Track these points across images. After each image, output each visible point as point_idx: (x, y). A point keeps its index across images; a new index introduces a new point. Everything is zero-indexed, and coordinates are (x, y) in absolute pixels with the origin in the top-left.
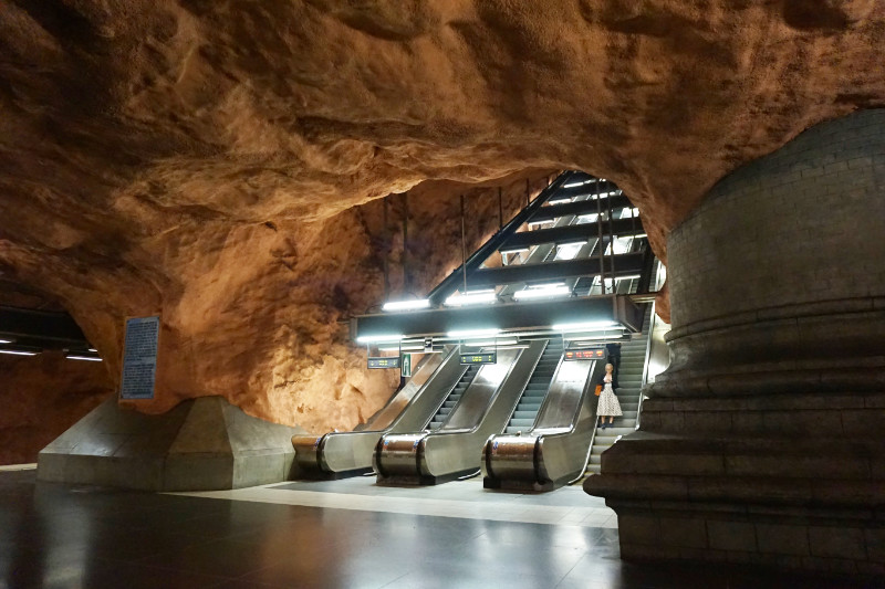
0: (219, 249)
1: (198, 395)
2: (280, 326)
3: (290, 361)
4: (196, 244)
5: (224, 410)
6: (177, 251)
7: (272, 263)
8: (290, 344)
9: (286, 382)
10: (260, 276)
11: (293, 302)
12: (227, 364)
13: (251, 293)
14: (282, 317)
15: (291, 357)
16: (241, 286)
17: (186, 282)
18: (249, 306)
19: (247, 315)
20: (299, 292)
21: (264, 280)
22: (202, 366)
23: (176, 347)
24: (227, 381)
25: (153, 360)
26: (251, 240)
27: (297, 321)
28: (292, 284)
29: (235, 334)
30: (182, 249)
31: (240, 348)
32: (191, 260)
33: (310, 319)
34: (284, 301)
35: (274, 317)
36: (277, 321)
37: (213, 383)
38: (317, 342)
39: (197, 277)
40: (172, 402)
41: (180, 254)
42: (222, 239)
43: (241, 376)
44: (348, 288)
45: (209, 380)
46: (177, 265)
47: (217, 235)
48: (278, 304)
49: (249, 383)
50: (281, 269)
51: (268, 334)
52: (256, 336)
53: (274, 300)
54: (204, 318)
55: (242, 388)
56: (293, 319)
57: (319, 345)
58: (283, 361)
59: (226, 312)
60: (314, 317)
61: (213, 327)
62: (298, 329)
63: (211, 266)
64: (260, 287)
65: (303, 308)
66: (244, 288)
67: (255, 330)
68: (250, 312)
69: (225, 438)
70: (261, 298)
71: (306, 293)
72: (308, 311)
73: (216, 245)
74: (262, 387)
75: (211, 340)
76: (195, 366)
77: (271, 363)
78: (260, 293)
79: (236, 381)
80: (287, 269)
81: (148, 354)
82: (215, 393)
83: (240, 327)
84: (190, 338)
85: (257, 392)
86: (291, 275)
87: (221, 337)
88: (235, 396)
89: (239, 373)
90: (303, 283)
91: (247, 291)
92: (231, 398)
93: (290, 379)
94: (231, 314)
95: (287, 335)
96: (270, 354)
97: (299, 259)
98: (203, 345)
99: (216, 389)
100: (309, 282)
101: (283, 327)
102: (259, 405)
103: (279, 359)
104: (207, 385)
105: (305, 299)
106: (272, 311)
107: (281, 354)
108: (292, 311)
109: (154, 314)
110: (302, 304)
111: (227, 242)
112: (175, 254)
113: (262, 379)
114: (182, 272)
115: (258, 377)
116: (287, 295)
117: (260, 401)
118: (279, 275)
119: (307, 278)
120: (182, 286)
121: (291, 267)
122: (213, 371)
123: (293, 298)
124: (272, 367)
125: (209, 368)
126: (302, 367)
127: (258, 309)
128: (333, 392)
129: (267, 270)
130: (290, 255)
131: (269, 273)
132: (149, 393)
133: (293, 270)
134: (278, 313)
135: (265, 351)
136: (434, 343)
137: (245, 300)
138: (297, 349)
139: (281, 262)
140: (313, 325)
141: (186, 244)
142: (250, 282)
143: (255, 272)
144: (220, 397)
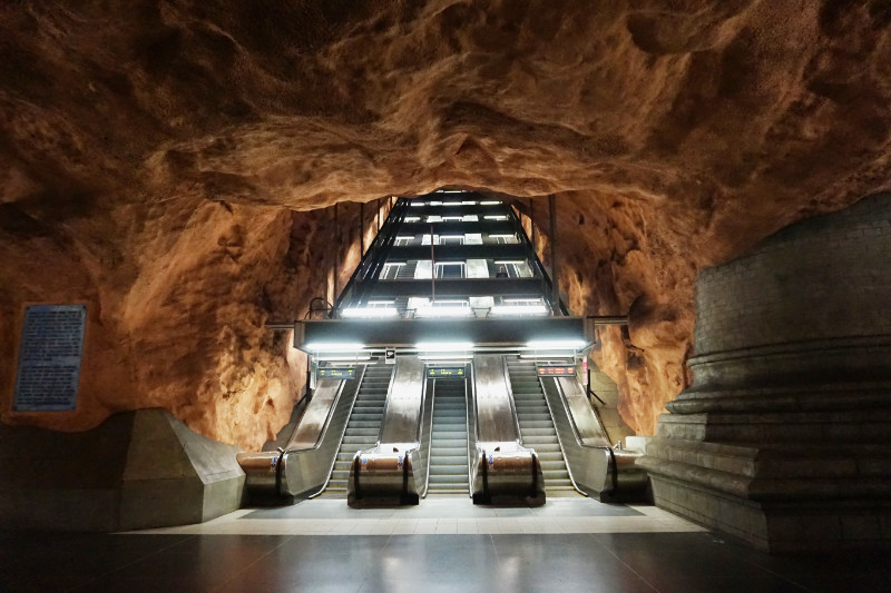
0: (181, 228)
1: (138, 406)
2: (222, 327)
3: (233, 367)
4: (161, 219)
5: (173, 425)
6: (142, 226)
7: (214, 252)
8: (232, 348)
9: (229, 392)
10: (201, 266)
11: (235, 300)
12: (171, 368)
13: (190, 284)
14: (223, 316)
15: (234, 363)
16: (179, 277)
17: (142, 265)
18: (188, 300)
19: (186, 311)
20: (240, 287)
21: (204, 271)
22: (144, 371)
23: (111, 346)
24: (171, 390)
25: (72, 361)
26: (209, 223)
27: (236, 322)
28: (235, 279)
29: (174, 334)
30: (148, 224)
31: (182, 351)
32: (154, 238)
33: (247, 320)
34: (225, 297)
35: (214, 316)
36: (219, 320)
37: (158, 392)
38: (250, 348)
39: (154, 260)
40: (100, 415)
41: (145, 230)
42: (186, 217)
43: (188, 384)
44: (271, 288)
45: (153, 388)
46: (138, 243)
47: (182, 212)
48: (220, 300)
49: (198, 393)
50: (225, 260)
51: (209, 335)
52: (198, 336)
53: (215, 295)
54: (144, 311)
55: (189, 399)
56: (233, 319)
57: (252, 350)
58: (227, 367)
59: (164, 305)
60: (250, 318)
61: (151, 323)
62: (237, 331)
63: (168, 249)
64: (200, 279)
65: (243, 307)
66: (183, 278)
67: (195, 330)
68: (188, 307)
69: (185, 461)
70: (198, 292)
71: (246, 291)
72: (245, 311)
73: (178, 223)
74: (211, 398)
75: (150, 338)
76: (136, 371)
77: (218, 370)
78: (200, 285)
79: (183, 390)
80: (231, 260)
81: (66, 350)
82: (157, 404)
83: (179, 325)
84: (128, 335)
85: (206, 403)
86: (234, 268)
87: (159, 337)
88: (178, 409)
89: (186, 380)
90: (245, 279)
91: (186, 282)
92: (174, 412)
93: (232, 390)
94: (169, 308)
95: (228, 337)
96: (216, 359)
97: (245, 250)
98: (141, 344)
99: (159, 399)
100: (250, 277)
101: (225, 327)
102: (207, 419)
103: (223, 364)
104: (150, 394)
105: (245, 297)
106: (213, 307)
107: (225, 359)
108: (233, 308)
109: (76, 301)
110: (241, 302)
111: (190, 222)
112: (140, 229)
113: (211, 389)
114: (142, 252)
115: (208, 386)
116: (228, 292)
117: (208, 415)
118: (222, 267)
119: (248, 273)
120: (137, 268)
121: (235, 257)
122: (157, 377)
123: (235, 295)
124: (219, 375)
125: (151, 373)
126: (243, 376)
127: (196, 305)
128: (253, 405)
129: (208, 260)
130: (234, 245)
131: (212, 263)
132: (68, 403)
133: (237, 263)
134: (220, 311)
135: (210, 355)
136: (398, 354)
137: (184, 293)
138: (237, 354)
139: (226, 252)
140: (248, 327)
141: (153, 218)
142: (190, 271)
143: (195, 261)
144: (163, 410)
